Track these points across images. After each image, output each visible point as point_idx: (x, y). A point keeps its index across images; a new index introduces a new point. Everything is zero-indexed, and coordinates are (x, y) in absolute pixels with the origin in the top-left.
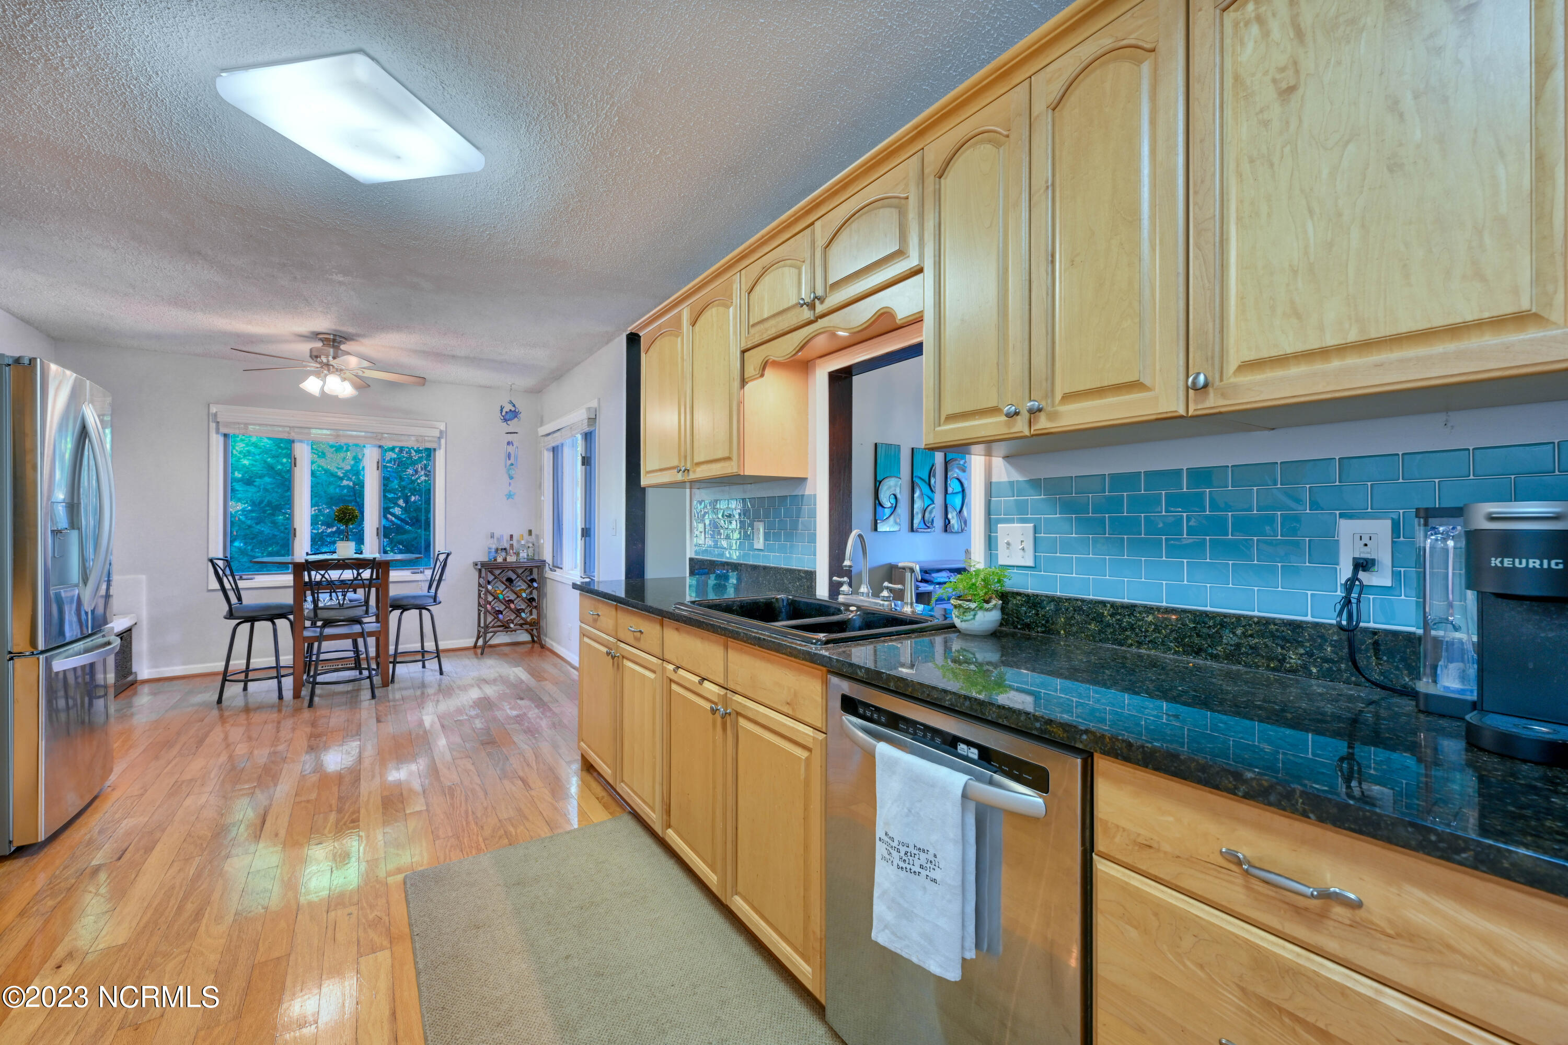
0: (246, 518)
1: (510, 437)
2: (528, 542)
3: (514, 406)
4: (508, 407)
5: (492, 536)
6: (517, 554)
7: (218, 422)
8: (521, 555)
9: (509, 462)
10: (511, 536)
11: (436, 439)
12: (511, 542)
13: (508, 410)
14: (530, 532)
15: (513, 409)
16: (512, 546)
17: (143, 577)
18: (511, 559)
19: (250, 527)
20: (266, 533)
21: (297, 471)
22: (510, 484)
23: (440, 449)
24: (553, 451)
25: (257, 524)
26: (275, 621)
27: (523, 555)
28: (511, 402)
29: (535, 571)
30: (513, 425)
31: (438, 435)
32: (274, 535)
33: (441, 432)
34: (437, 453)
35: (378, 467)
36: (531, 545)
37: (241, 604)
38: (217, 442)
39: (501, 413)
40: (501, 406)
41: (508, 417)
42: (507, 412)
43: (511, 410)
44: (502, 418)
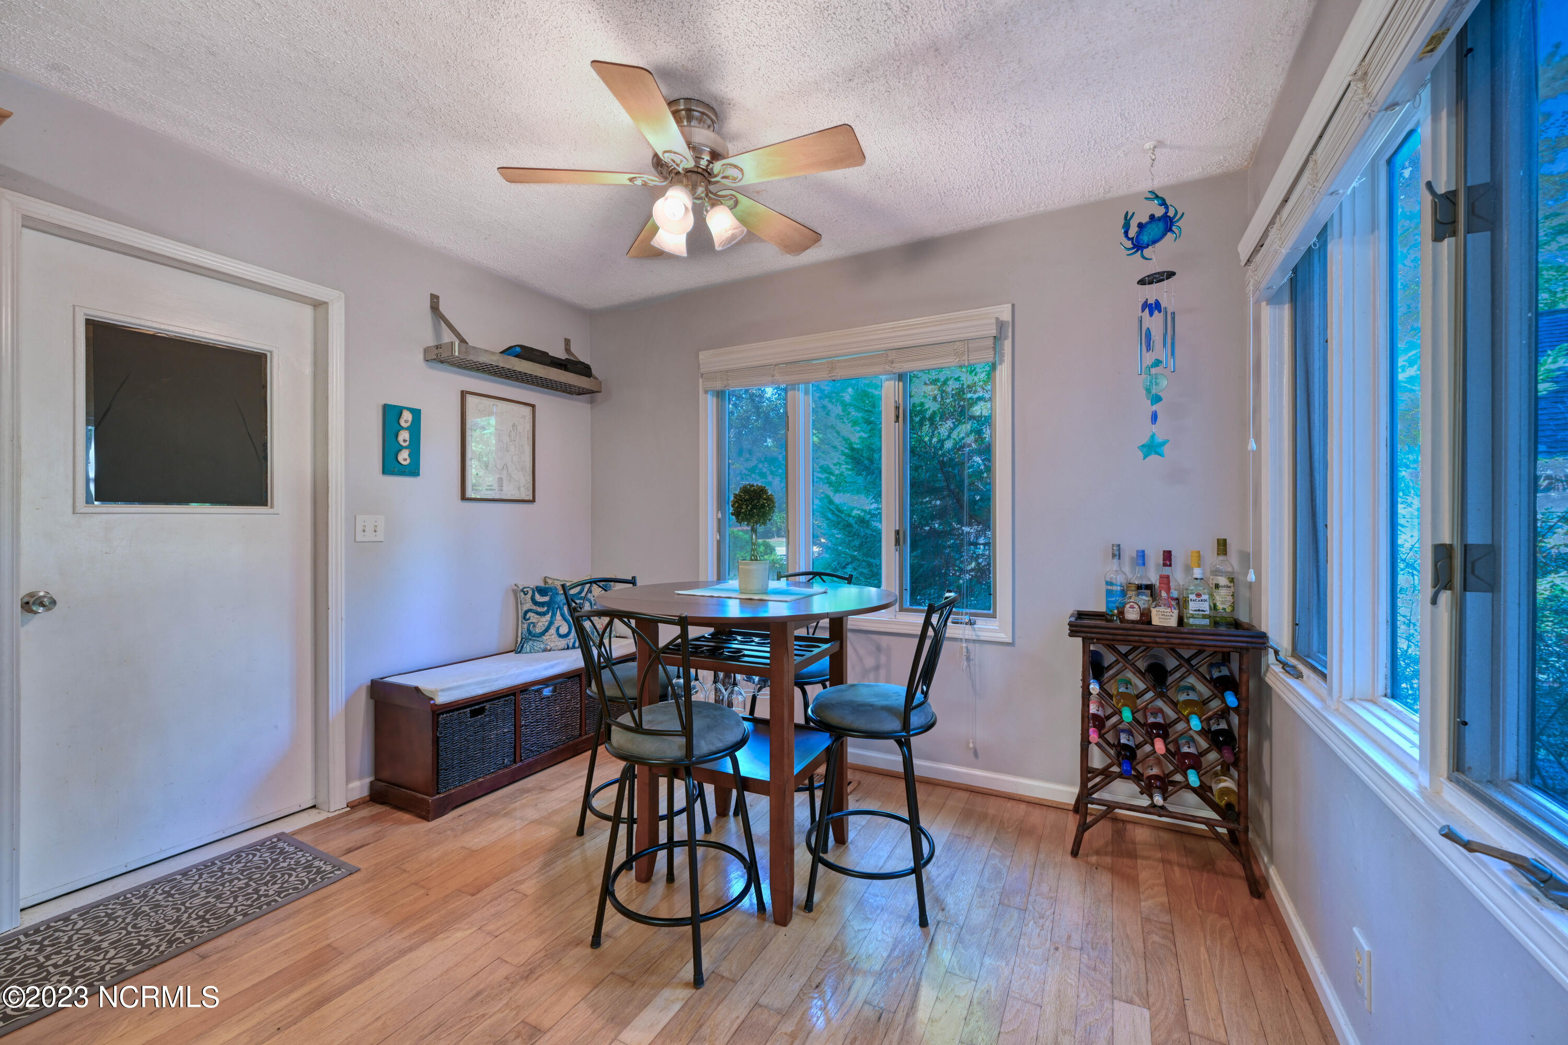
1: (1152, 293)
2: (1216, 572)
3: (1163, 203)
5: (1117, 553)
6: (1181, 603)
7: (703, 375)
8: (1192, 606)
9: (1149, 358)
10: (1168, 557)
11: (990, 342)
12: (1166, 571)
13: (1145, 219)
14: (1222, 546)
15: (1159, 212)
16: (1165, 580)
18: (1165, 617)
21: (790, 436)
22: (1154, 417)
23: (1001, 363)
27: (1198, 606)
28: (1155, 197)
29: (1235, 657)
30: (1160, 256)
31: (995, 333)
33: (1001, 325)
34: (997, 374)
35: (897, 417)
36: (1223, 581)
38: (709, 404)
39: (1126, 233)
40: (1127, 213)
41: (1145, 238)
42: (1141, 226)
43: (1152, 217)
44: (1129, 244)
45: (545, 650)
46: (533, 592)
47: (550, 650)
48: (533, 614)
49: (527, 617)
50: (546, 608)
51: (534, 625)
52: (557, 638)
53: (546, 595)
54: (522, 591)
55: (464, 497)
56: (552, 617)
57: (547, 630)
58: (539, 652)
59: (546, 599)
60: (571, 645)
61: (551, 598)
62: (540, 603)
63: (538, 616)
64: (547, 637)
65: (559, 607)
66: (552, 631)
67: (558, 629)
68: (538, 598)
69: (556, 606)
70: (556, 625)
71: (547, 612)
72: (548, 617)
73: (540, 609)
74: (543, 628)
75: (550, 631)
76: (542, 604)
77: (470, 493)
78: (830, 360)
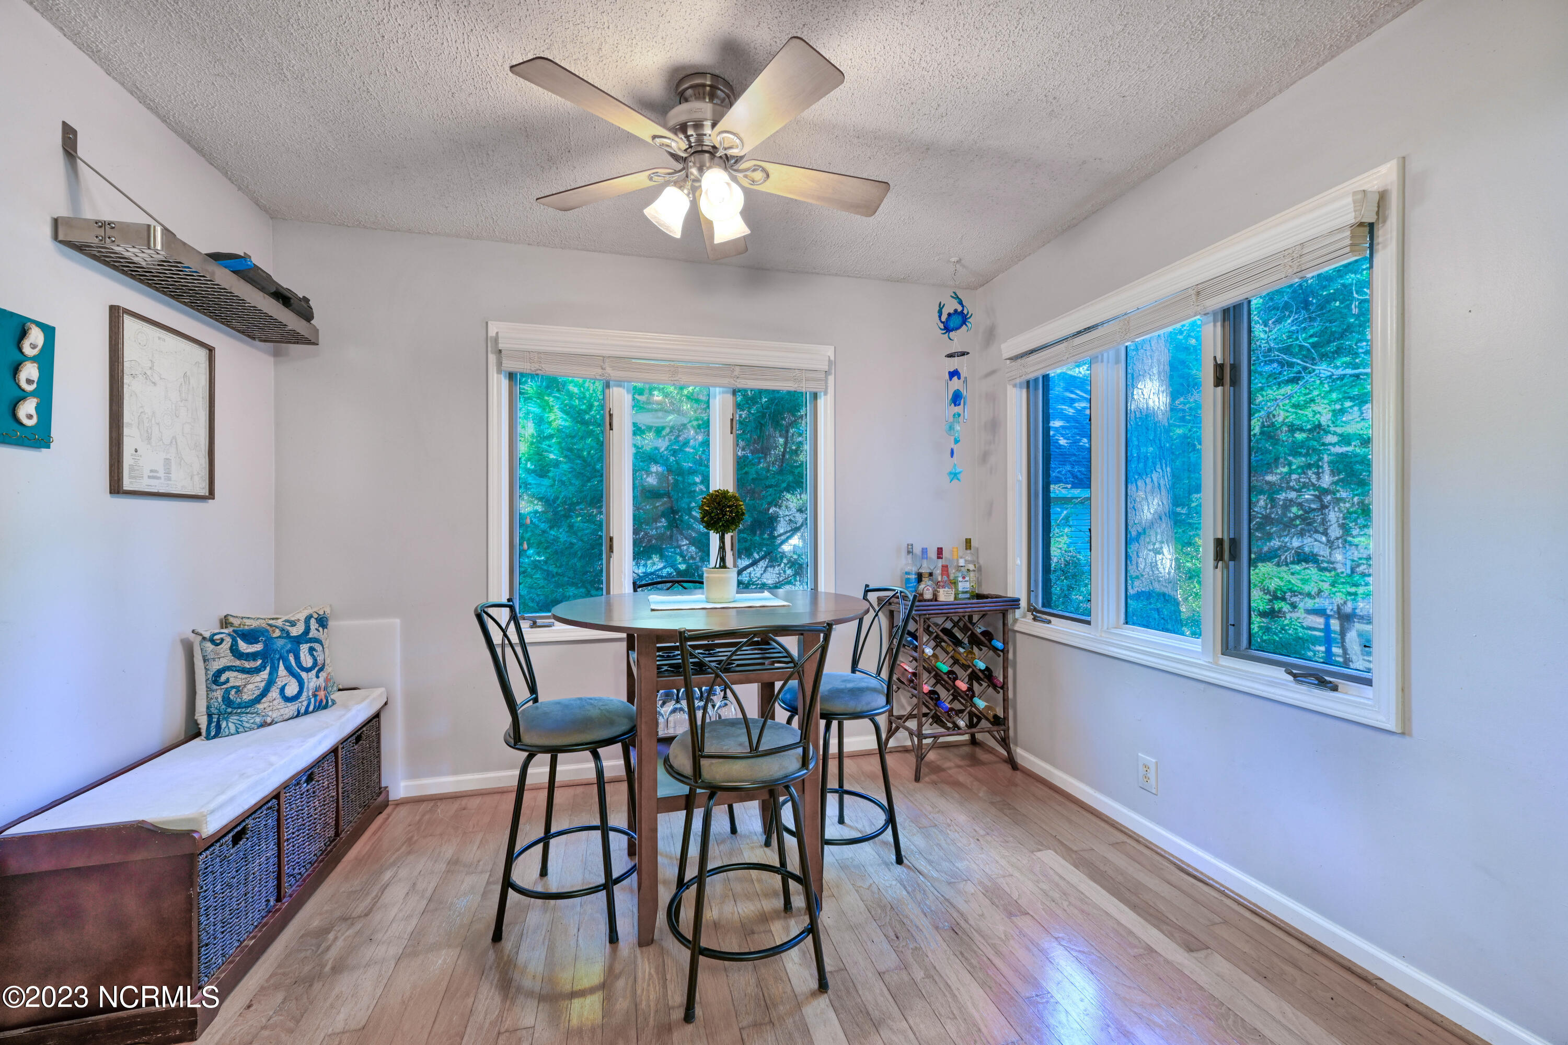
0: (540, 520)
1: (954, 364)
3: (961, 303)
4: (951, 306)
5: (911, 550)
6: (954, 584)
7: (500, 351)
8: (961, 586)
9: (953, 411)
10: (940, 550)
11: (822, 375)
12: (941, 562)
13: (952, 311)
14: (968, 543)
15: (960, 309)
16: (945, 569)
17: (397, 621)
18: (946, 595)
19: (544, 532)
20: (562, 540)
21: (615, 435)
22: (952, 453)
23: (826, 393)
24: (1028, 387)
25: (551, 528)
26: (599, 750)
27: (964, 586)
28: (956, 297)
30: (959, 340)
31: (826, 368)
32: (571, 543)
33: (828, 361)
34: (821, 402)
35: (732, 429)
36: (971, 567)
37: (536, 700)
38: (499, 386)
39: (940, 317)
40: (940, 303)
41: (951, 325)
42: (949, 315)
43: (956, 311)
44: (942, 326)
45: (264, 725)
46: (234, 639)
47: (270, 724)
48: (236, 674)
49: (223, 678)
50: (259, 662)
51: (239, 690)
52: (283, 703)
53: (257, 642)
54: (212, 641)
55: (116, 487)
56: (270, 674)
57: (264, 693)
58: (251, 729)
59: (258, 647)
60: (303, 710)
61: (266, 645)
62: (248, 654)
63: (244, 676)
64: (266, 705)
65: (281, 657)
66: (274, 693)
67: (282, 690)
68: (243, 647)
69: (277, 656)
70: (280, 683)
71: (263, 667)
72: (265, 674)
73: (247, 665)
74: (257, 693)
75: (270, 694)
76: (253, 656)
77: (127, 485)
78: (672, 363)
